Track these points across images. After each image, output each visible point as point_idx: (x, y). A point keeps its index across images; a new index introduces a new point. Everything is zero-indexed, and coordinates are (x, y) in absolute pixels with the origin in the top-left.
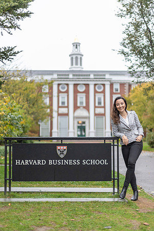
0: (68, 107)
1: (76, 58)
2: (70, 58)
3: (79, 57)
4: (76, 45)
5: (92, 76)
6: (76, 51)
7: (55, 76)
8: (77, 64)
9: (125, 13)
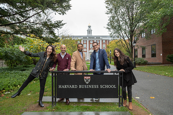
0: (87, 49)
1: (89, 31)
2: (87, 31)
3: (90, 31)
4: (89, 27)
5: (95, 38)
6: (89, 29)
7: (82, 38)
8: (90, 34)
9: (109, 12)
